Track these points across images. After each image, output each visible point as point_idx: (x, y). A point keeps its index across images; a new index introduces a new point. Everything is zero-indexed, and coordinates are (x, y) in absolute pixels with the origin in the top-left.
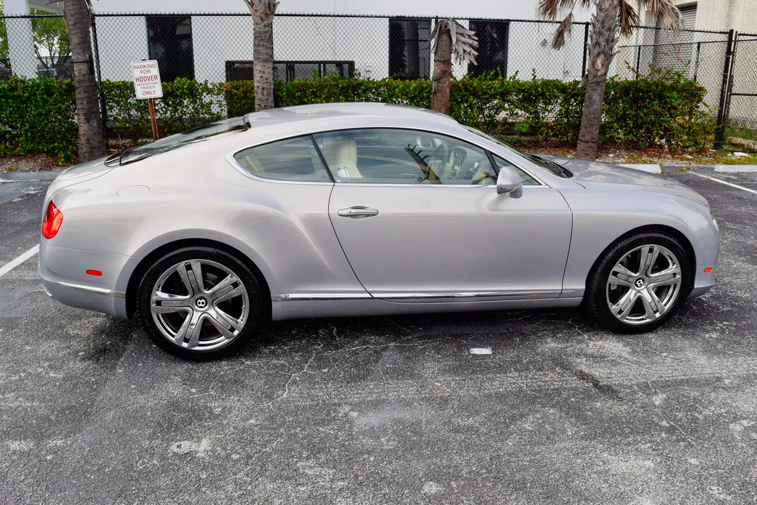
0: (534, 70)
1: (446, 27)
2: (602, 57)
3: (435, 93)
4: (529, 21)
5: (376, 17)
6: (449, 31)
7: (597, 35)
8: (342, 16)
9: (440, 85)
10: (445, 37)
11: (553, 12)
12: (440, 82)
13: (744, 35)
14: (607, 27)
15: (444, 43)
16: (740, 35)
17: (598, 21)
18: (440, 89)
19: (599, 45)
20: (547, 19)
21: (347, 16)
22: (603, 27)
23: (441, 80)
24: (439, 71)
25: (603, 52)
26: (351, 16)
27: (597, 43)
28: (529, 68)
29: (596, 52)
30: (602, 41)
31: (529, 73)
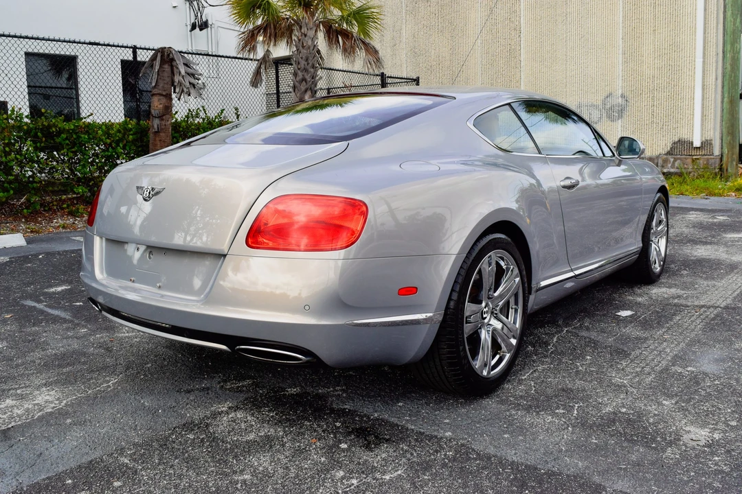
0: (236, 109)
1: (169, 55)
2: (309, 93)
3: (157, 133)
4: (227, 57)
5: (64, 41)
6: (173, 60)
7: (302, 71)
8: (21, 37)
9: (163, 123)
10: (167, 67)
11: (254, 49)
12: (162, 120)
13: (391, 77)
14: (311, 64)
15: (166, 74)
16: (388, 77)
17: (302, 58)
18: (163, 127)
19: (306, 82)
20: (246, 55)
21: (27, 37)
22: (308, 64)
23: (164, 117)
24: (161, 106)
25: (311, 89)
26: (32, 38)
27: (304, 80)
28: (232, 107)
29: (303, 89)
30: (308, 77)
31: (232, 112)
